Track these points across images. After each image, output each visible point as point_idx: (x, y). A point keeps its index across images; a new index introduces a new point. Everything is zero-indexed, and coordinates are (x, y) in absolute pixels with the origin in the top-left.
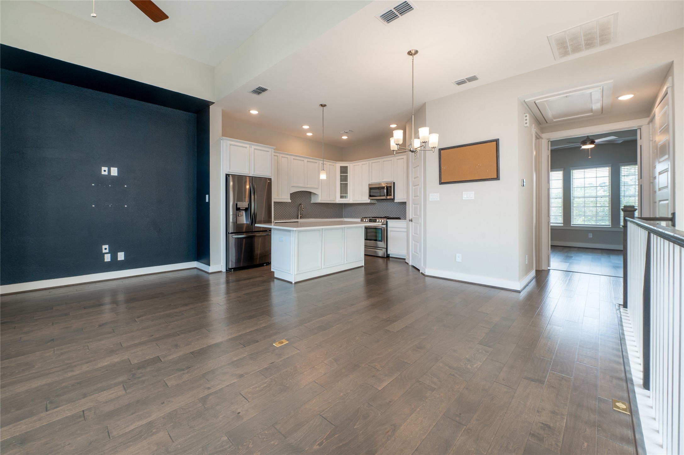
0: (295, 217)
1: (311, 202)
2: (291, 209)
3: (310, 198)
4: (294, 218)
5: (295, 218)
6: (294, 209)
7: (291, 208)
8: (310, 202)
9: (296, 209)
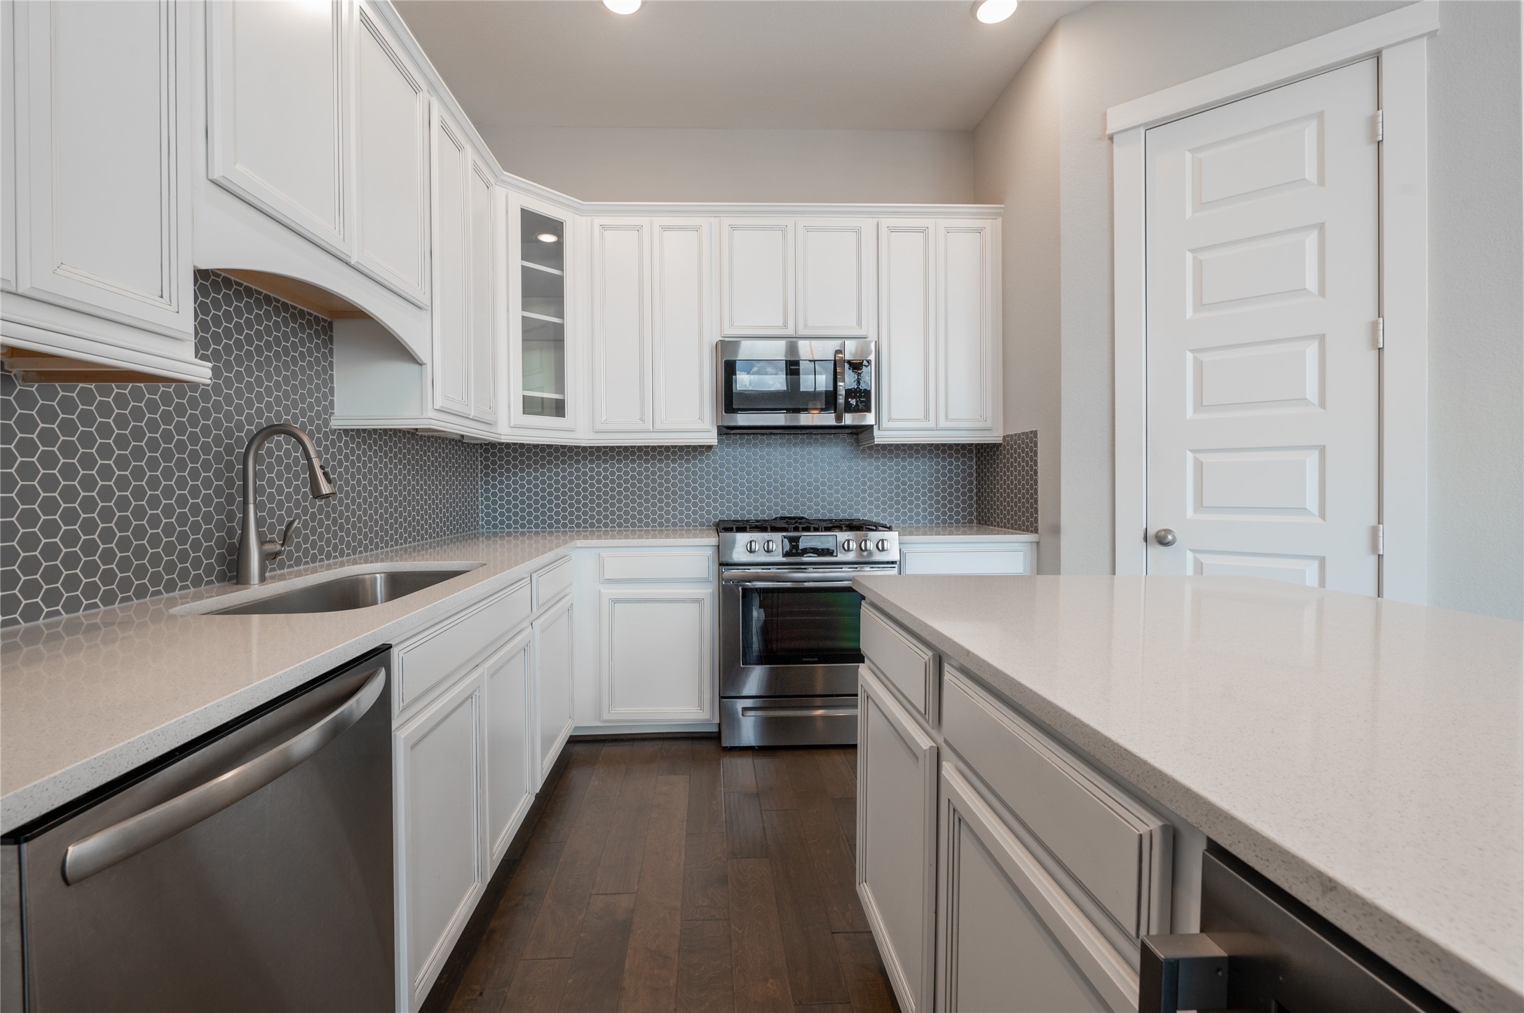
0: (197, 563)
1: (336, 423)
2: (154, 483)
3: (325, 384)
4: (184, 574)
5: (197, 582)
6: (182, 483)
7: (153, 464)
8: (326, 422)
9: (207, 483)
